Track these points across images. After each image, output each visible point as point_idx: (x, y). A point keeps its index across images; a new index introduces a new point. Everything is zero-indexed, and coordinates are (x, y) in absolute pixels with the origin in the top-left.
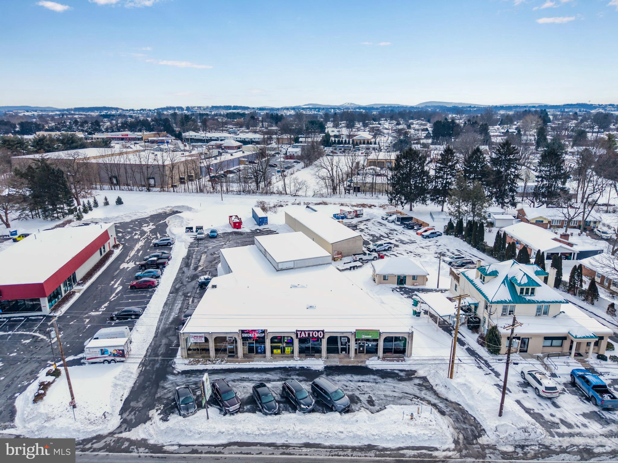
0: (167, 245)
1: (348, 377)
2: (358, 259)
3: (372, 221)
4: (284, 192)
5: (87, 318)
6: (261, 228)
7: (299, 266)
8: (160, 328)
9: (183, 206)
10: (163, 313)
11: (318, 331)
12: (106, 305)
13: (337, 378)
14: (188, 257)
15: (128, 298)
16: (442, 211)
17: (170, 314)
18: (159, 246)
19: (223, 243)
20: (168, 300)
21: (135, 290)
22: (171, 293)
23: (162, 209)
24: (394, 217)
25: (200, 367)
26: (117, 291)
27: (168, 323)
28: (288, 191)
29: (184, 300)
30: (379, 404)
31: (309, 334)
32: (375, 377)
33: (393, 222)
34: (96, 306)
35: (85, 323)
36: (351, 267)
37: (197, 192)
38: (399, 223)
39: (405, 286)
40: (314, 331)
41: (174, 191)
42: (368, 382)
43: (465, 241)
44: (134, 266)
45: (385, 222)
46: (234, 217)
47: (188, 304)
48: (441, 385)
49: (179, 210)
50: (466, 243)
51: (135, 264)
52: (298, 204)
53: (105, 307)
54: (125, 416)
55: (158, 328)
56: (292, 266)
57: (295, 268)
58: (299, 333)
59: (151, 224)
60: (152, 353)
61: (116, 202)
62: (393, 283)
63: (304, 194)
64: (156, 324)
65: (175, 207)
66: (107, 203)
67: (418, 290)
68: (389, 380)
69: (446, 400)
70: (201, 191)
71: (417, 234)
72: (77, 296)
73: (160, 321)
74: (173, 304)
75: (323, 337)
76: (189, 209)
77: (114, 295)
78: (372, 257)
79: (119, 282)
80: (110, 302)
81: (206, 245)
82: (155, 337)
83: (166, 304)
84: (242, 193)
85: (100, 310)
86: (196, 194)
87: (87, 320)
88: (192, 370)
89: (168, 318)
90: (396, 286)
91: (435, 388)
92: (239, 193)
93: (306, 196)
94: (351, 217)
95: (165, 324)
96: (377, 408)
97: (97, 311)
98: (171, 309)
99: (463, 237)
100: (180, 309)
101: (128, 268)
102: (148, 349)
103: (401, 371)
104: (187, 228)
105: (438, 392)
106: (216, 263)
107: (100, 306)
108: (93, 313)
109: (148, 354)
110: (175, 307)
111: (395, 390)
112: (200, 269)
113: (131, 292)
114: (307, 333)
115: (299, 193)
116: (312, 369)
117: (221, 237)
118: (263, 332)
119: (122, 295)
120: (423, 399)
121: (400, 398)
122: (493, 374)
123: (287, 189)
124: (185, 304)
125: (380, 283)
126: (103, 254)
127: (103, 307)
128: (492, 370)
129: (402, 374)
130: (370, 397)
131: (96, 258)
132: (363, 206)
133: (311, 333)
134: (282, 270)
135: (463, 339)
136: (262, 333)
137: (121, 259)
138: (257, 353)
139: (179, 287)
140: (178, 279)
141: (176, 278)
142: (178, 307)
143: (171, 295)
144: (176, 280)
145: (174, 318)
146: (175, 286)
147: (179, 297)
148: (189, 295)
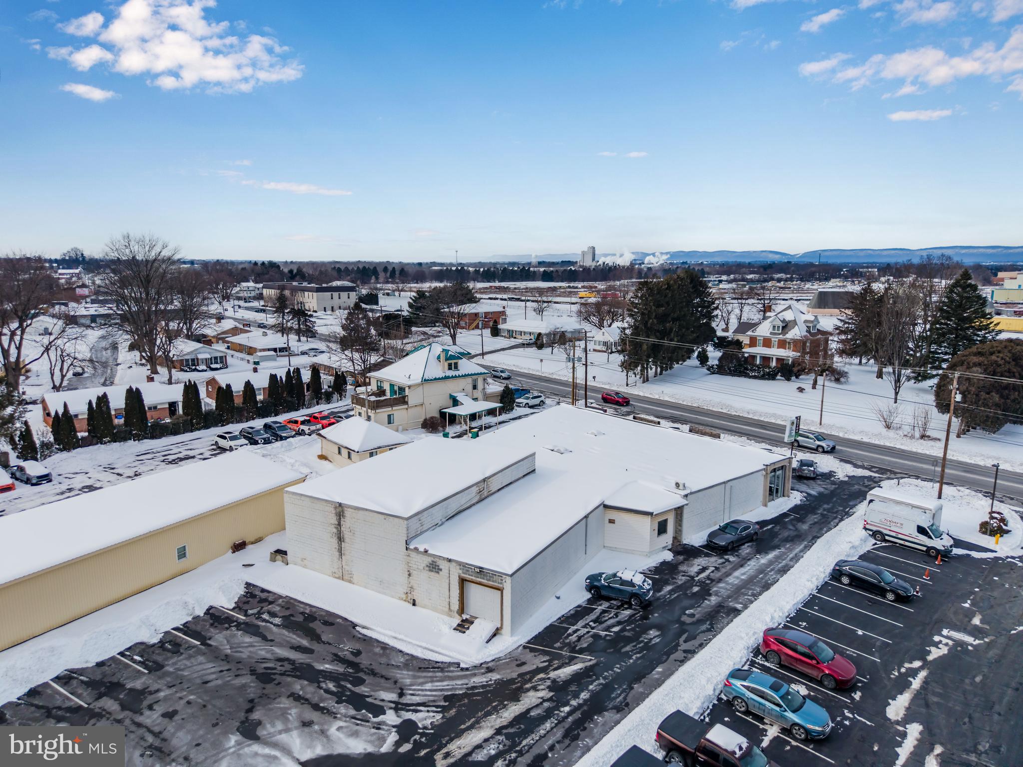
8: (802, 547)
10: (784, 570)
12: (935, 652)
17: (771, 563)
20: (756, 596)
22: (737, 612)
27: (783, 550)
29: (720, 580)
35: (979, 617)
47: (717, 569)
53: (935, 644)
55: (808, 547)
60: (830, 520)
64: (809, 555)
73: (797, 558)
74: (750, 581)
80: (922, 659)
83: (767, 587)
85: (950, 642)
87: (977, 622)
89: (777, 558)
95: (791, 550)
98: (762, 571)
100: (742, 566)
102: (835, 526)
109: (836, 521)
110: (751, 572)
124: (723, 570)
127: (944, 649)
139: (700, 622)
140: (679, 655)
141: (682, 662)
142: (742, 570)
143: (739, 606)
144: (690, 653)
145: (767, 553)
146: (709, 630)
147: (725, 593)
148: (696, 589)
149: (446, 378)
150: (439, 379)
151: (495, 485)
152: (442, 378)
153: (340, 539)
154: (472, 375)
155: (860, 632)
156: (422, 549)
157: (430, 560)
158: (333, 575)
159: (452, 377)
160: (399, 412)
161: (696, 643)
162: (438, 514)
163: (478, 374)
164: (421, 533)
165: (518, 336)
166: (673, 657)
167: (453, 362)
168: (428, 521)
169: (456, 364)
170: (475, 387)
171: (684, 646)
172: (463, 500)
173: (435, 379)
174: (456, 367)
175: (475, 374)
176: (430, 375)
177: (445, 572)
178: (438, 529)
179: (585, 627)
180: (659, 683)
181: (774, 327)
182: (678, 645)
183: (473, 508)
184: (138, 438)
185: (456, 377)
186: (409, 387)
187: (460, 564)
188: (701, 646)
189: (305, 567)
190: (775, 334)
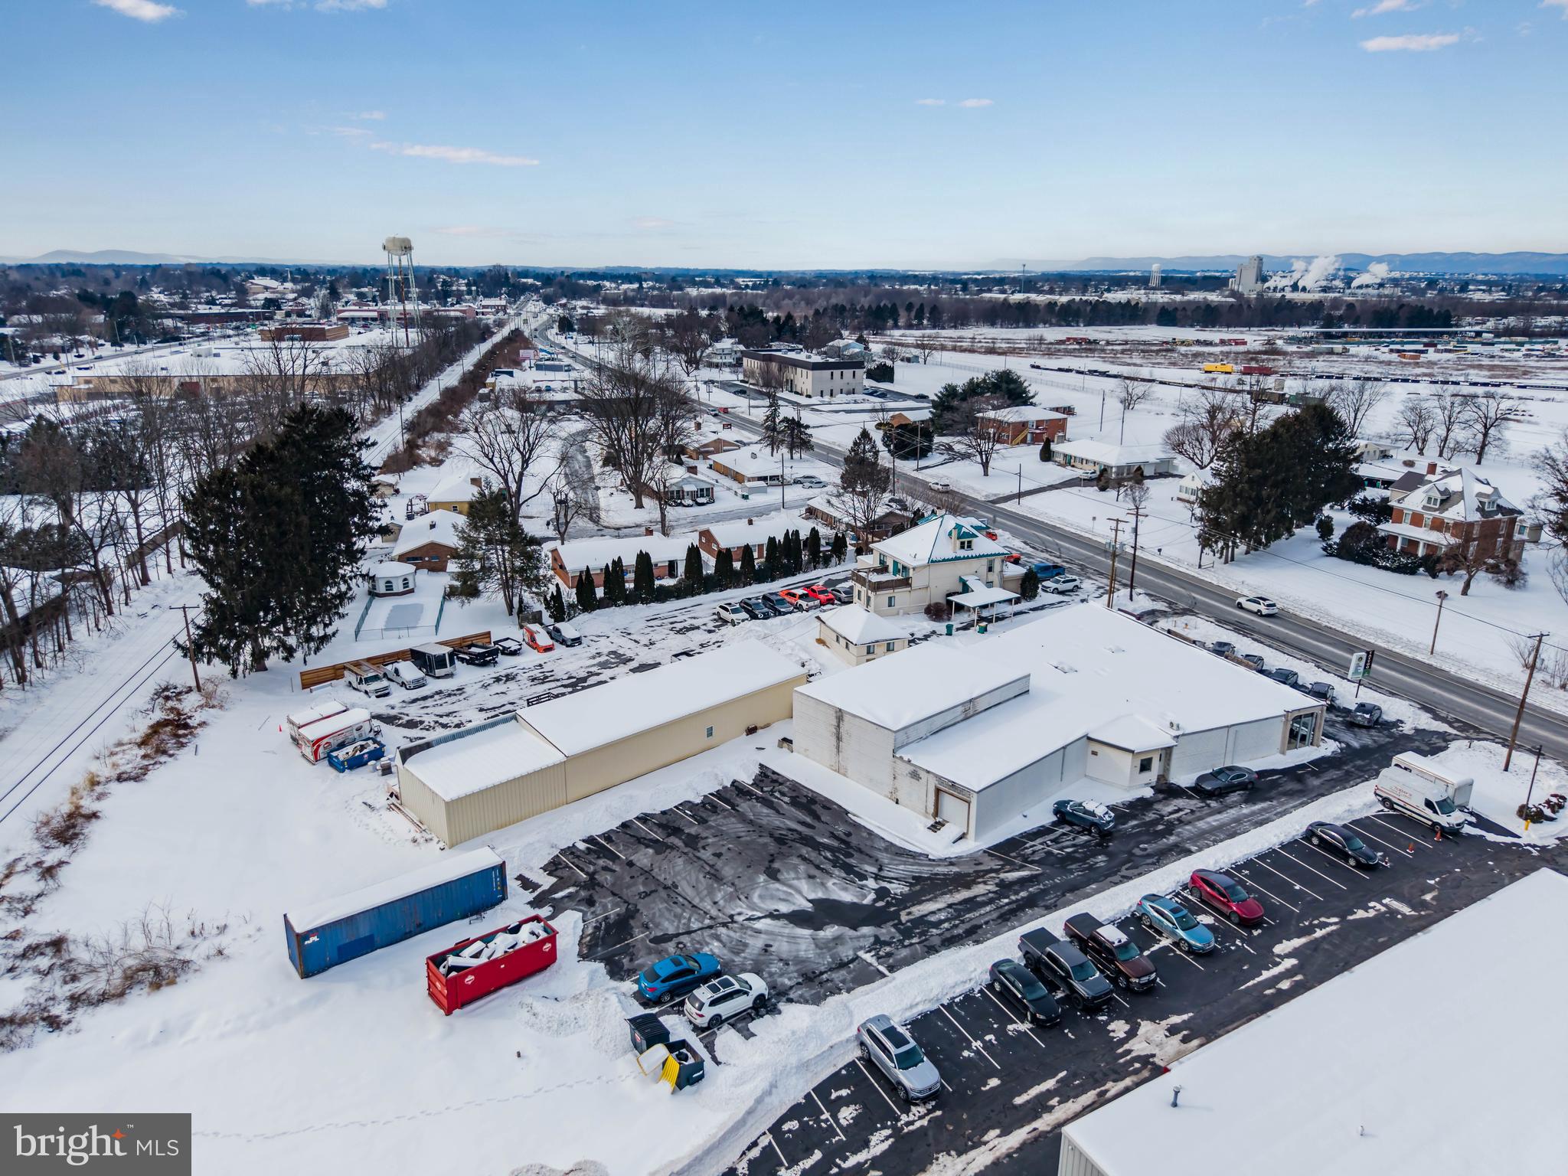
5: (1424, 905)
8: (1298, 802)
10: (1261, 823)
12: (1360, 914)
15: (1294, 897)
17: (1253, 814)
20: (1215, 842)
22: (1189, 852)
26: (1297, 942)
27: (1275, 803)
29: (1189, 823)
34: (1388, 924)
35: (1435, 893)
44: (1146, 1027)
47: (1192, 812)
51: (1132, 1034)
53: (1366, 909)
55: (1304, 804)
64: (1300, 811)
73: (1283, 813)
74: (1220, 828)
77: (1319, 933)
79: (1266, 975)
80: (1343, 917)
82: (1323, 795)
85: (1383, 909)
87: (1428, 897)
89: (1264, 810)
95: (1283, 804)
97: (1393, 912)
98: (1238, 820)
100: (1219, 813)
101: (1173, 1030)
107: (1380, 917)
108: (1406, 910)
110: (1226, 820)
113: (1273, 910)
119: (1301, 917)
124: (1198, 814)
127: (1372, 913)
139: (1149, 856)
140: (1116, 878)
141: (1116, 884)
142: (1218, 817)
143: (1194, 848)
145: (1255, 804)
146: (1154, 864)
147: (1186, 834)
148: (1160, 827)
149: (957, 559)
150: (948, 560)
151: (982, 705)
152: (952, 560)
153: (839, 738)
154: (987, 555)
155: (1298, 887)
156: (906, 759)
157: (912, 768)
158: (831, 767)
159: (964, 558)
160: (901, 595)
161: (1136, 871)
162: (924, 729)
163: (995, 555)
164: (907, 744)
165: (1078, 464)
166: (1110, 879)
167: (966, 540)
168: (913, 734)
169: (970, 542)
170: (990, 569)
171: (1124, 872)
172: (948, 718)
173: (944, 560)
174: (969, 546)
175: (991, 555)
176: (939, 555)
177: (923, 780)
178: (922, 742)
179: (1042, 844)
180: (1089, 896)
181: (1430, 499)
182: (1119, 871)
183: (958, 725)
184: (645, 601)
185: (968, 558)
186: (914, 569)
187: (936, 776)
188: (1140, 875)
189: (807, 756)
190: (1429, 509)
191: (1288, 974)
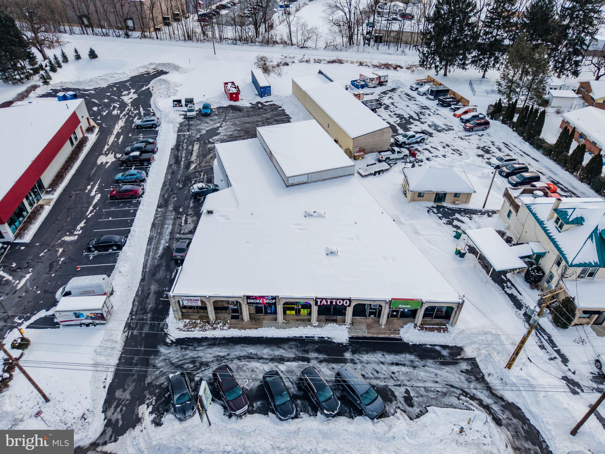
0: (152, 127)
1: (378, 356)
2: (384, 159)
3: (398, 91)
4: (289, 42)
5: (61, 245)
6: (263, 100)
7: (314, 179)
8: (148, 266)
9: (169, 64)
10: (150, 240)
11: (343, 300)
12: (82, 224)
13: (365, 357)
14: (177, 147)
15: (108, 214)
16: (483, 77)
17: (159, 243)
18: (142, 128)
19: (218, 125)
20: (156, 218)
21: (116, 201)
22: (159, 206)
23: (144, 67)
24: (426, 88)
25: (197, 334)
26: (95, 201)
27: (157, 256)
28: (294, 41)
29: (175, 219)
30: (420, 405)
31: (331, 302)
32: (412, 357)
33: (425, 94)
34: (70, 227)
35: (59, 254)
36: (376, 172)
37: (185, 40)
38: (432, 97)
39: (444, 204)
40: (338, 299)
41: (157, 38)
42: (404, 365)
43: (516, 131)
44: (114, 159)
45: (414, 94)
46: (230, 84)
47: (181, 226)
48: (495, 376)
49: (165, 70)
50: (515, 134)
51: (115, 157)
52: (307, 61)
53: (82, 228)
54: (109, 413)
55: (145, 266)
56: (306, 180)
57: (309, 183)
58: (319, 301)
59: (132, 91)
60: (139, 308)
61: (90, 55)
62: (429, 200)
63: (313, 46)
64: (142, 261)
65: (159, 64)
66: (78, 57)
67: (460, 211)
68: (430, 362)
69: (502, 399)
70: (190, 38)
71: (455, 115)
72: (47, 209)
73: (148, 252)
74: (162, 224)
75: (349, 305)
76: (176, 68)
77: (91, 208)
78: (401, 155)
79: (97, 187)
80: (87, 219)
81: (198, 127)
82: (143, 280)
83: (153, 225)
84: (239, 42)
85: (75, 233)
86: (183, 43)
87: (61, 250)
88: (189, 339)
89: (157, 248)
90: (432, 204)
91: (487, 378)
92: (235, 41)
93: (316, 49)
94: (373, 86)
95: (154, 258)
96: (416, 410)
97: (72, 234)
98: (160, 234)
99: (513, 126)
100: (171, 233)
101: (107, 163)
102: (134, 301)
103: (444, 347)
104: (174, 101)
105: (491, 385)
106: (212, 158)
107: (75, 230)
108: (67, 239)
109: (135, 309)
110: (164, 231)
111: (437, 380)
112: (193, 166)
113: (111, 205)
114: (329, 301)
115: (308, 44)
116: (334, 341)
117: (216, 115)
118: (274, 298)
119: (101, 209)
120: (473, 398)
121: (445, 394)
122: (559, 359)
123: (293, 39)
124: (177, 226)
125: (413, 200)
126: (75, 143)
127: (78, 228)
128: (558, 352)
129: (445, 353)
130: (407, 392)
131: (67, 149)
132: (387, 66)
133: (334, 301)
134: (293, 185)
135: (519, 297)
136: (272, 299)
137: (97, 149)
138: (266, 313)
139: (169, 197)
140: (167, 183)
141: (164, 182)
142: (169, 230)
143: (159, 210)
144: (164, 185)
145: (164, 249)
146: (164, 195)
147: (169, 213)
148: (181, 210)
152: (538, 220)
155: (110, 219)
161: (165, 189)
162: (262, 141)
166: (168, 182)
171: (168, 186)
174: (559, 227)
176: (537, 210)
179: (203, 179)
180: (166, 174)
182: (170, 186)
188: (162, 189)
191: (91, 191)
